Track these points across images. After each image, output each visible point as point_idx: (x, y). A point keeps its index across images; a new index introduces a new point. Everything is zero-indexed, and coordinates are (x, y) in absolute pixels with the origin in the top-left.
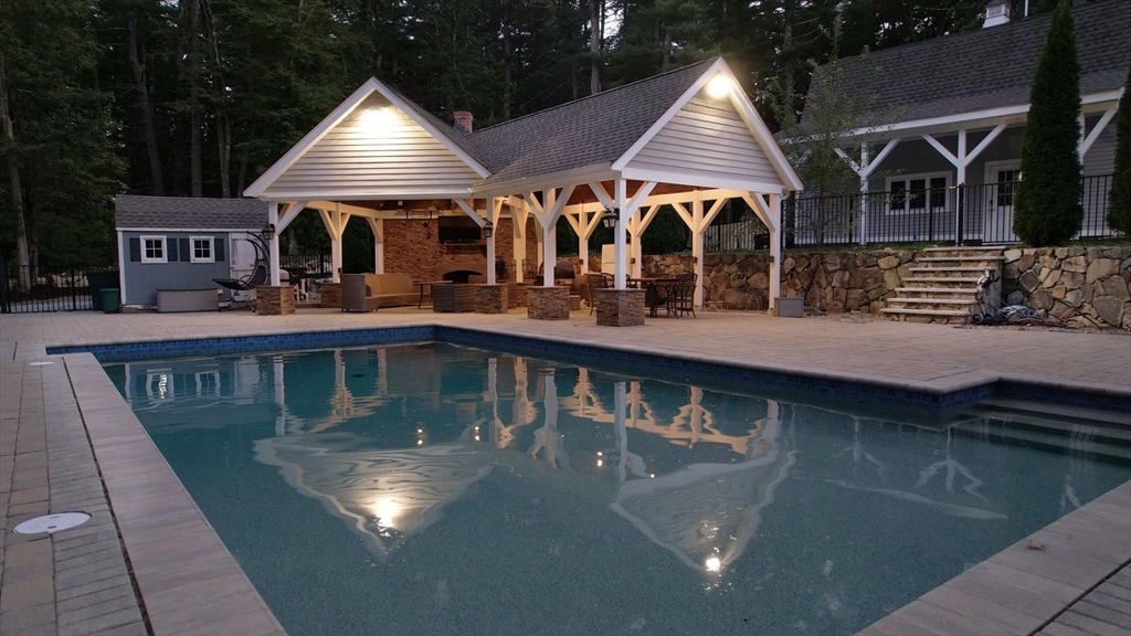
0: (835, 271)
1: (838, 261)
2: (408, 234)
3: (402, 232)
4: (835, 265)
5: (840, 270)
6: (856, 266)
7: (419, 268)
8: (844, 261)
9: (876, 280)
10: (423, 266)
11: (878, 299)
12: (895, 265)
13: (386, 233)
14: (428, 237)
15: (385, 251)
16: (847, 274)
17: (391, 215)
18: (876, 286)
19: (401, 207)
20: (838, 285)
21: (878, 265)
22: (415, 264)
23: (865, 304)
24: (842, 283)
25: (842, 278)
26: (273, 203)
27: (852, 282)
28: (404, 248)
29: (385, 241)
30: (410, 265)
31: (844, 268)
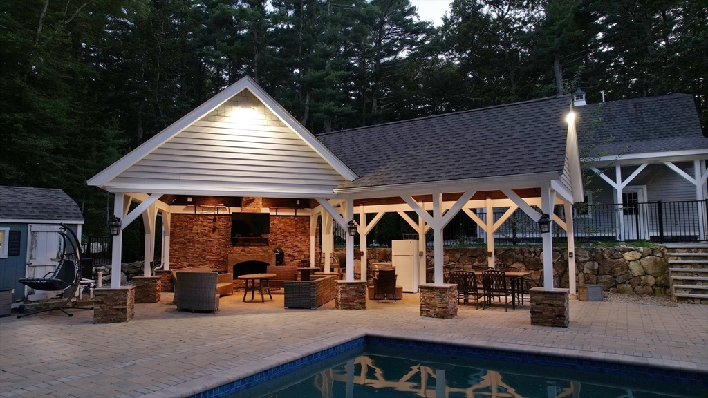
0: (586, 261)
1: (587, 254)
2: (195, 227)
3: (189, 225)
4: (585, 257)
5: (589, 261)
6: (604, 258)
7: (204, 258)
8: (593, 254)
9: (623, 269)
10: (208, 257)
11: (625, 283)
12: (638, 257)
13: (173, 225)
14: (214, 230)
15: (172, 242)
16: (596, 265)
17: (180, 209)
18: (623, 273)
19: (190, 203)
20: (589, 272)
21: (623, 257)
22: (200, 254)
23: (613, 287)
24: (593, 270)
25: (593, 267)
26: (120, 194)
27: (601, 270)
28: (191, 240)
29: (172, 233)
30: (195, 255)
31: (593, 259)
